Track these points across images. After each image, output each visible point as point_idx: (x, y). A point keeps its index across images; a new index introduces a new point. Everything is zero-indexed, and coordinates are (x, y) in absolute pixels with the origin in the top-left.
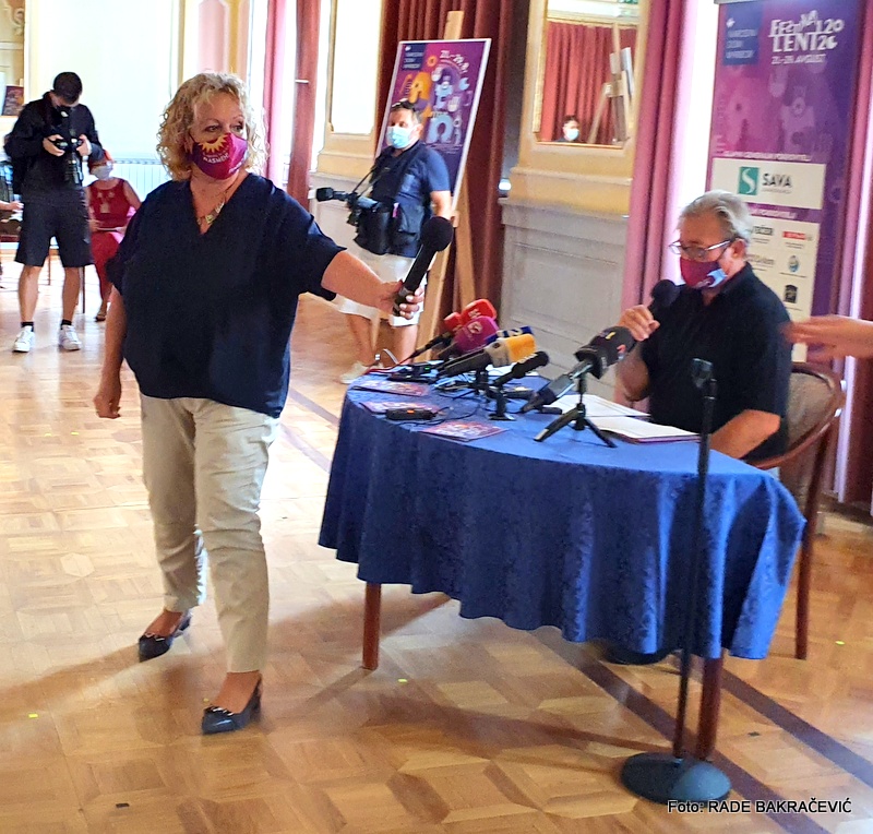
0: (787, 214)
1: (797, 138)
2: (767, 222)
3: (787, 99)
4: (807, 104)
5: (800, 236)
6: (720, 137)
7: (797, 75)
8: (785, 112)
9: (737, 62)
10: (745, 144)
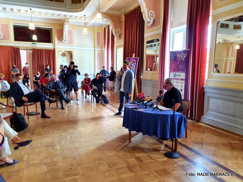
0: (180, 80)
1: (181, 70)
2: (178, 81)
3: (180, 64)
4: (183, 65)
5: (182, 82)
6: (171, 70)
7: (181, 61)
8: (180, 66)
9: (172, 60)
10: (174, 71)
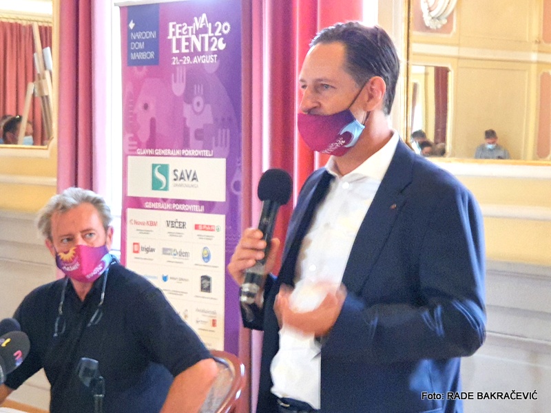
0: (196, 207)
1: (199, 135)
2: (181, 217)
3: (188, 97)
5: (209, 228)
6: (132, 135)
8: (187, 110)
9: (139, 63)
10: (153, 143)
